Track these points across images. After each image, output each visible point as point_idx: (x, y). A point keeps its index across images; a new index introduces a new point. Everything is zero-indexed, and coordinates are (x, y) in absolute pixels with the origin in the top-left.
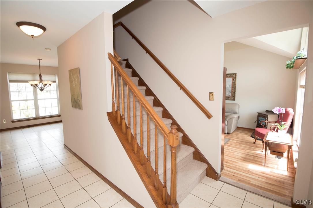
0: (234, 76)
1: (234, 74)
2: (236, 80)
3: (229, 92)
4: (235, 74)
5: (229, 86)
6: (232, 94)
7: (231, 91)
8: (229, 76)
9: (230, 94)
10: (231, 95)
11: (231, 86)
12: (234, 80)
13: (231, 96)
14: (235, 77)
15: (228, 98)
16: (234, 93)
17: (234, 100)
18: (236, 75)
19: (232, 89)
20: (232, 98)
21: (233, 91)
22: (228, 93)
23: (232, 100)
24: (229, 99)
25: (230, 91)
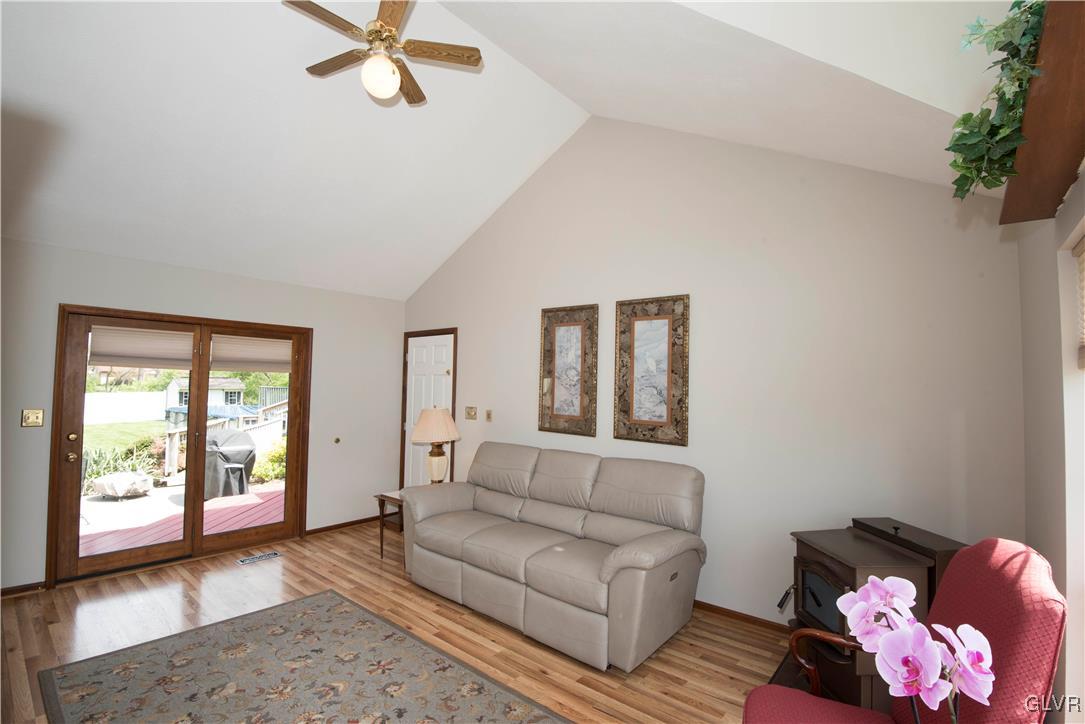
0: (679, 309)
1: (675, 299)
2: (686, 331)
3: (658, 399)
4: (683, 299)
5: (658, 362)
6: (671, 411)
7: (665, 393)
8: (653, 308)
9: (662, 411)
10: (665, 414)
11: (665, 366)
12: (680, 330)
13: (664, 419)
14: (683, 315)
15: (653, 430)
16: (680, 401)
17: (681, 441)
18: (686, 307)
19: (672, 383)
20: (672, 433)
21: (673, 392)
22: (648, 405)
23: (670, 443)
24: (659, 434)
25: (660, 393)
